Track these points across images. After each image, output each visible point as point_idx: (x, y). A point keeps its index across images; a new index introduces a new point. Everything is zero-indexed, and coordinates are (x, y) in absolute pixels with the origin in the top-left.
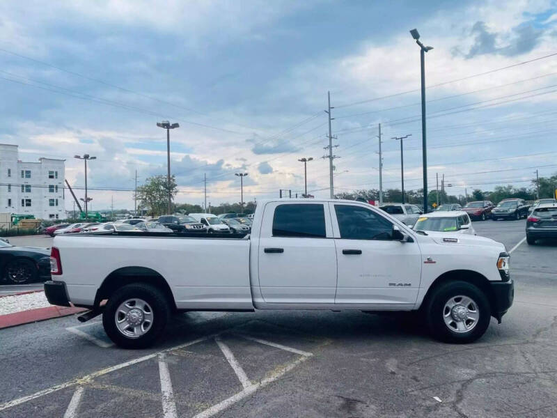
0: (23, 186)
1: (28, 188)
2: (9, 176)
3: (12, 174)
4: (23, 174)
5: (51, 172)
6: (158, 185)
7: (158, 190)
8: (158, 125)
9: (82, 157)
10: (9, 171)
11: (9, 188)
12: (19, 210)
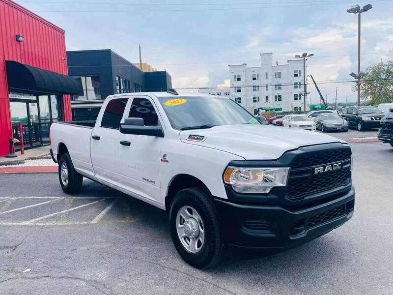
0: (276, 86)
1: (279, 86)
2: (267, 78)
3: (268, 76)
4: (276, 76)
5: (295, 71)
6: (378, 74)
7: (379, 80)
8: (349, 11)
9: (301, 56)
10: (267, 74)
11: (267, 88)
12: (273, 105)
